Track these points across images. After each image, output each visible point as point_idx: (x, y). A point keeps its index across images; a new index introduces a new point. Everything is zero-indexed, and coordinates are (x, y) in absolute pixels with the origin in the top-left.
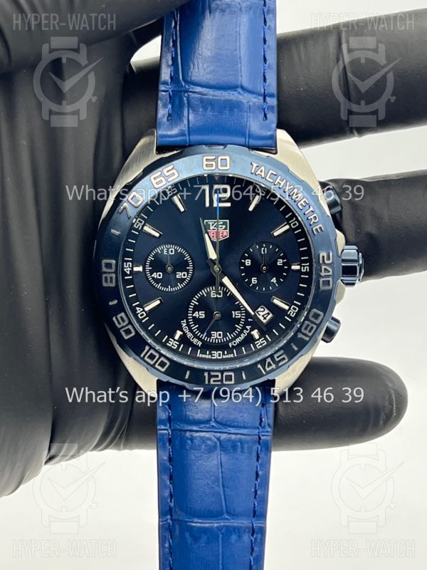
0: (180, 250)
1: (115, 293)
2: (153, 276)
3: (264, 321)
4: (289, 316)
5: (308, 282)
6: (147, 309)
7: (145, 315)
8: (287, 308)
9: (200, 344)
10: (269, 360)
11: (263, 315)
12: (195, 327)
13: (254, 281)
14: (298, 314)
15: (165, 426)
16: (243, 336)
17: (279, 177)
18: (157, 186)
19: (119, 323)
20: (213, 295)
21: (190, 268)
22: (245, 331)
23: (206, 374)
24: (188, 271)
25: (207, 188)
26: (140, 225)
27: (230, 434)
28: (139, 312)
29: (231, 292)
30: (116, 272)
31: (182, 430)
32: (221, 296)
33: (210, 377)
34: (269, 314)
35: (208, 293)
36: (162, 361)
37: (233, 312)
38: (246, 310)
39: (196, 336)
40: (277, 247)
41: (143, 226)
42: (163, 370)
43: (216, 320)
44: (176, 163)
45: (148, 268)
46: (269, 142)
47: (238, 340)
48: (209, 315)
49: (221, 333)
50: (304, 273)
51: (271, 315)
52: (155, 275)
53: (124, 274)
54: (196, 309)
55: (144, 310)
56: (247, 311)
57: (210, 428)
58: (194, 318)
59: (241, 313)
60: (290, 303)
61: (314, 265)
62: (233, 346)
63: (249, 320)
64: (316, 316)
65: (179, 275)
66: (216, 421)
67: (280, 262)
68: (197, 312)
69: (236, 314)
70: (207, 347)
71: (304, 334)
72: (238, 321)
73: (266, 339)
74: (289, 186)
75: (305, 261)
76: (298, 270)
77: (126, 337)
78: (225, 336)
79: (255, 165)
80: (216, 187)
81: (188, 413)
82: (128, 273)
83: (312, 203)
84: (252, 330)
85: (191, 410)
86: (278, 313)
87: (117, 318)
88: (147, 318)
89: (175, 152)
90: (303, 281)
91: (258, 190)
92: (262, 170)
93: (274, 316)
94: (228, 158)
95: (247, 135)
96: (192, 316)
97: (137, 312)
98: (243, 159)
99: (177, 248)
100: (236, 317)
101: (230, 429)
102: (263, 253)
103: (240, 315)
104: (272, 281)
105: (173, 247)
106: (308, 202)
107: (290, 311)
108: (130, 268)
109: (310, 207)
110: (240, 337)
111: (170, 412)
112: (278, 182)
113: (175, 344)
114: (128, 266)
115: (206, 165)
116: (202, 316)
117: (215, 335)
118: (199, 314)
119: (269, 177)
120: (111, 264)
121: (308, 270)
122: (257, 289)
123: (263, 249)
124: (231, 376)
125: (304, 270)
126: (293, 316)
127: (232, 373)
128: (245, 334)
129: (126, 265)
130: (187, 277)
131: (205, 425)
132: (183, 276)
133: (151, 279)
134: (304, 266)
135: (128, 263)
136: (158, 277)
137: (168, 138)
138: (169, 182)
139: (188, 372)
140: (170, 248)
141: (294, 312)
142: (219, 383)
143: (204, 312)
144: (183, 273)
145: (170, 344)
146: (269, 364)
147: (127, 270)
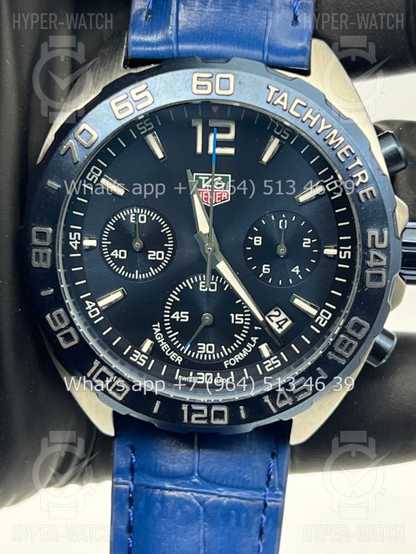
0: (154, 217)
2: (112, 254)
3: (280, 331)
4: (317, 325)
5: (349, 274)
6: (102, 304)
7: (99, 313)
8: (314, 312)
9: (179, 360)
11: (278, 321)
12: (173, 335)
13: (266, 269)
14: (331, 323)
15: (125, 478)
16: (245, 352)
17: (311, 110)
18: (120, 116)
19: (56, 324)
20: (203, 288)
21: (169, 245)
22: (249, 345)
23: (185, 408)
24: (166, 250)
25: (199, 124)
26: (96, 176)
27: (222, 496)
28: (89, 307)
29: (230, 286)
30: (52, 246)
31: (148, 487)
32: (215, 290)
33: (191, 411)
34: (286, 320)
35: (196, 285)
37: (232, 315)
38: (251, 312)
39: (173, 349)
40: (304, 219)
41: (100, 178)
43: (206, 327)
44: (151, 81)
45: (106, 243)
46: (300, 59)
47: (237, 359)
48: (196, 317)
49: (213, 345)
50: (343, 262)
51: (289, 322)
52: (115, 253)
53: (67, 249)
54: (176, 307)
55: (97, 306)
56: (253, 316)
57: (190, 486)
58: (173, 321)
59: (244, 317)
60: (320, 305)
61: (359, 249)
62: (229, 366)
63: (256, 328)
64: (358, 327)
65: (153, 255)
66: (200, 477)
67: (307, 243)
68: (177, 313)
69: (237, 318)
70: (191, 365)
71: (337, 354)
72: (239, 329)
73: (280, 358)
74: (325, 125)
75: (345, 243)
76: (334, 256)
77: (65, 345)
78: (218, 350)
79: (273, 90)
80: (212, 123)
81: (159, 461)
82: (76, 248)
84: (259, 343)
85: (164, 456)
86: (300, 319)
87: (51, 316)
88: (102, 318)
89: (153, 66)
90: (341, 272)
91: (278, 131)
92: (283, 98)
93: (294, 323)
94: (231, 77)
95: (266, 45)
96: (169, 318)
97: (87, 308)
98: (255, 79)
99: (150, 214)
100: (237, 322)
101: (221, 489)
102: (281, 227)
103: (242, 319)
104: (293, 270)
105: (145, 213)
106: (353, 152)
107: (319, 317)
108: (78, 241)
109: (355, 159)
110: (240, 354)
111: (133, 457)
112: (308, 118)
113: (143, 358)
114: (75, 238)
115: (198, 86)
116: (185, 319)
117: (204, 348)
118: (180, 315)
119: (294, 110)
120: (45, 233)
121: (349, 257)
122: (270, 281)
123: (281, 221)
124: (223, 412)
125: (343, 255)
126: (323, 325)
127: (225, 409)
128: (248, 349)
129: (73, 237)
130: (165, 259)
131: (184, 481)
132: (157, 256)
133: (110, 258)
134: (343, 251)
135: (75, 234)
136: (120, 257)
137: (145, 47)
138: (138, 110)
139: (158, 404)
140: (140, 213)
141: (325, 320)
142: (204, 422)
143: (187, 313)
144: (158, 252)
145: (135, 358)
146: (283, 398)
147: (74, 244)
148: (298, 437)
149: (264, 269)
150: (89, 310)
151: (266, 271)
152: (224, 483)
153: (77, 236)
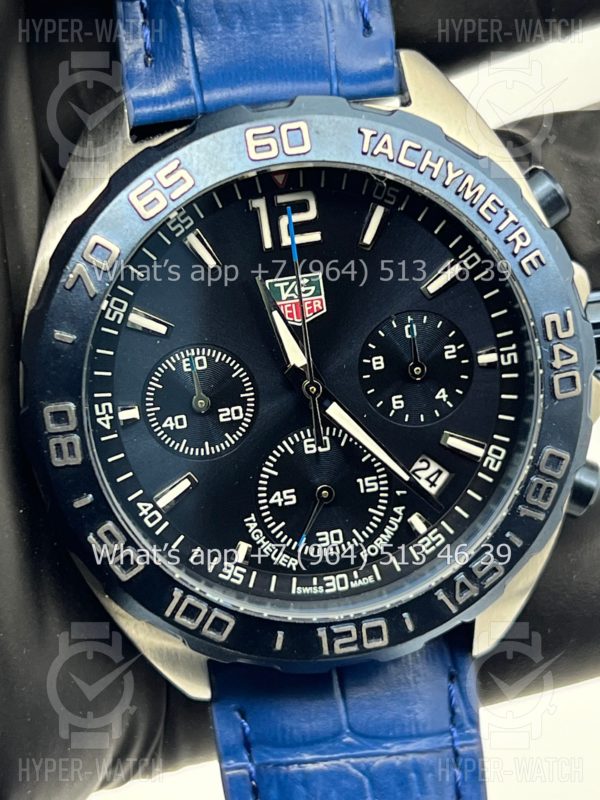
0: (218, 357)
1: (83, 477)
2: (165, 425)
3: (433, 491)
4: (487, 471)
5: (523, 386)
6: (162, 503)
7: (160, 517)
8: (478, 452)
9: (294, 563)
10: (461, 577)
11: (430, 476)
12: (277, 529)
13: (397, 402)
14: (507, 463)
15: (240, 759)
16: (389, 532)
17: (429, 154)
18: (147, 214)
20: (310, 448)
21: (249, 395)
22: (393, 520)
23: (322, 633)
24: (243, 403)
25: (260, 204)
26: (120, 312)
27: (390, 755)
28: (145, 512)
29: (350, 436)
30: (79, 430)
31: (279, 765)
32: (328, 448)
33: (332, 636)
34: (439, 472)
35: (298, 446)
36: (216, 619)
37: (360, 481)
38: (389, 470)
40: (440, 317)
41: (126, 314)
42: (223, 638)
44: (183, 153)
45: (152, 410)
46: (386, 83)
47: (379, 543)
48: (306, 495)
49: (339, 531)
50: (509, 369)
51: (445, 475)
52: (169, 423)
53: (99, 431)
54: (275, 485)
55: (156, 508)
57: (342, 750)
58: (273, 507)
59: (378, 481)
60: (485, 440)
62: (369, 557)
63: (398, 493)
64: (554, 461)
65: (226, 414)
66: (354, 733)
67: (450, 352)
68: (278, 494)
69: (368, 484)
71: (532, 507)
72: (373, 499)
73: (442, 530)
74: (454, 172)
75: (507, 341)
76: (493, 363)
77: (125, 576)
78: (348, 537)
79: (368, 133)
80: (281, 199)
81: (287, 723)
82: (108, 426)
83: (509, 203)
84: (407, 514)
86: (461, 467)
87: (96, 536)
88: (166, 524)
89: (176, 132)
90: (509, 386)
91: (379, 194)
92: (386, 143)
93: (453, 475)
94: (303, 125)
96: (267, 504)
97: (141, 514)
98: (338, 122)
99: (211, 353)
100: (368, 490)
101: (389, 745)
102: (408, 336)
103: (375, 484)
104: (437, 397)
105: (203, 353)
106: (501, 204)
107: (488, 459)
108: (110, 415)
109: (507, 213)
110: (382, 536)
111: (245, 724)
112: (428, 166)
113: (239, 572)
114: (104, 412)
115: (256, 147)
116: (291, 500)
117: (326, 538)
118: (282, 496)
119: (405, 157)
120: (65, 412)
121: (516, 361)
122: (406, 420)
123: (408, 326)
124: (379, 628)
125: (506, 360)
126: (496, 469)
127: (381, 623)
128: (393, 526)
129: (101, 410)
130: (245, 416)
131: (331, 745)
132: (233, 414)
133: (162, 432)
134: (506, 353)
135: (104, 405)
136: (178, 427)
137: (153, 106)
138: (173, 200)
139: (280, 635)
140: (196, 355)
141: (497, 461)
142: (355, 648)
143: (293, 491)
144: (233, 409)
145: (226, 574)
146: (464, 587)
147: (104, 421)
149: (394, 403)
150: (144, 516)
151: (397, 405)
152: (391, 734)
153: (107, 407)
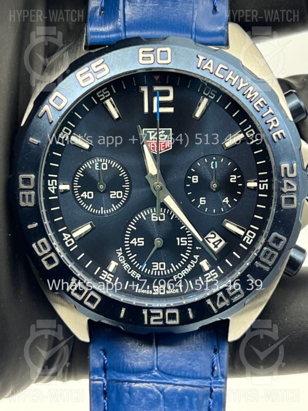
0: (114, 164)
1: (34, 214)
2: (82, 195)
3: (216, 250)
4: (245, 243)
5: (268, 202)
6: (75, 235)
7: (73, 242)
8: (241, 233)
9: (138, 276)
10: (221, 294)
11: (214, 242)
12: (132, 257)
13: (202, 201)
14: (255, 241)
15: (100, 376)
16: (190, 267)
17: (232, 72)
18: (83, 85)
19: (40, 251)
20: (154, 218)
21: (126, 186)
22: (192, 262)
23: (145, 312)
24: (123, 190)
25: (145, 90)
27: (177, 385)
28: (66, 238)
29: (176, 214)
30: (35, 189)
31: (118, 381)
32: (164, 220)
33: (150, 314)
34: (220, 241)
35: (149, 216)
36: (92, 296)
37: (178, 239)
38: (193, 236)
39: (133, 267)
40: (230, 159)
42: (94, 307)
43: (158, 249)
44: (106, 56)
45: (77, 187)
46: (220, 39)
47: (184, 273)
48: (149, 242)
49: (164, 263)
50: (263, 192)
51: (223, 242)
52: (84, 195)
53: (47, 193)
54: (134, 235)
55: (72, 237)
56: (194, 239)
57: (152, 378)
58: (132, 246)
59: (187, 240)
60: (246, 227)
61: (275, 179)
62: (178, 279)
63: (197, 248)
64: (277, 240)
65: (114, 194)
66: (159, 370)
67: (233, 179)
68: (135, 239)
69: (182, 241)
71: (263, 263)
72: (184, 249)
73: (217, 271)
74: (243, 83)
75: (263, 177)
76: (255, 187)
77: (48, 267)
78: (168, 267)
79: (201, 58)
80: (156, 88)
81: (126, 360)
82: (53, 192)
83: (270, 103)
84: (200, 259)
85: (129, 356)
86: (232, 240)
87: (37, 245)
88: (76, 246)
90: (261, 201)
91: (206, 92)
92: (210, 64)
93: (227, 243)
94: (169, 50)
95: (193, 30)
96: (128, 244)
97: (64, 239)
98: (187, 51)
99: (110, 162)
100: (182, 244)
101: (176, 380)
102: (212, 168)
103: (186, 242)
104: (224, 201)
105: (106, 162)
106: (266, 103)
107: (246, 237)
108: (55, 186)
109: (268, 109)
110: (186, 269)
111: (105, 358)
112: (230, 79)
113: (110, 276)
114: (52, 184)
115: (143, 58)
116: (141, 243)
117: (157, 266)
118: (137, 241)
119: (219, 73)
120: (29, 179)
121: (267, 188)
122: (206, 211)
123: (213, 162)
124: (175, 314)
125: (262, 187)
126: (250, 243)
127: (176, 311)
128: (192, 265)
129: (51, 183)
130: (123, 197)
131: (146, 375)
132: (117, 195)
133: (80, 199)
134: (262, 183)
135: (53, 181)
136: (89, 198)
137: (100, 36)
138: (98, 79)
139: (123, 310)
140: (102, 162)
141: (251, 239)
142: (161, 323)
143: (143, 239)
144: (118, 192)
145: (103, 277)
146: (221, 300)
147: (52, 189)
148: (234, 334)
149: (201, 201)
150: (66, 241)
151: (202, 202)
152: (178, 374)
153: (54, 182)
